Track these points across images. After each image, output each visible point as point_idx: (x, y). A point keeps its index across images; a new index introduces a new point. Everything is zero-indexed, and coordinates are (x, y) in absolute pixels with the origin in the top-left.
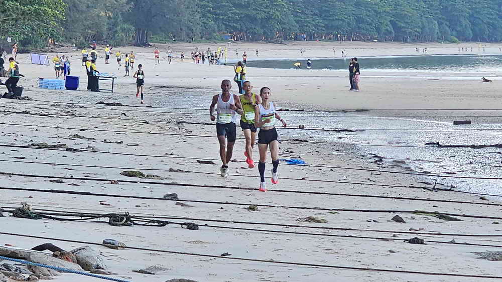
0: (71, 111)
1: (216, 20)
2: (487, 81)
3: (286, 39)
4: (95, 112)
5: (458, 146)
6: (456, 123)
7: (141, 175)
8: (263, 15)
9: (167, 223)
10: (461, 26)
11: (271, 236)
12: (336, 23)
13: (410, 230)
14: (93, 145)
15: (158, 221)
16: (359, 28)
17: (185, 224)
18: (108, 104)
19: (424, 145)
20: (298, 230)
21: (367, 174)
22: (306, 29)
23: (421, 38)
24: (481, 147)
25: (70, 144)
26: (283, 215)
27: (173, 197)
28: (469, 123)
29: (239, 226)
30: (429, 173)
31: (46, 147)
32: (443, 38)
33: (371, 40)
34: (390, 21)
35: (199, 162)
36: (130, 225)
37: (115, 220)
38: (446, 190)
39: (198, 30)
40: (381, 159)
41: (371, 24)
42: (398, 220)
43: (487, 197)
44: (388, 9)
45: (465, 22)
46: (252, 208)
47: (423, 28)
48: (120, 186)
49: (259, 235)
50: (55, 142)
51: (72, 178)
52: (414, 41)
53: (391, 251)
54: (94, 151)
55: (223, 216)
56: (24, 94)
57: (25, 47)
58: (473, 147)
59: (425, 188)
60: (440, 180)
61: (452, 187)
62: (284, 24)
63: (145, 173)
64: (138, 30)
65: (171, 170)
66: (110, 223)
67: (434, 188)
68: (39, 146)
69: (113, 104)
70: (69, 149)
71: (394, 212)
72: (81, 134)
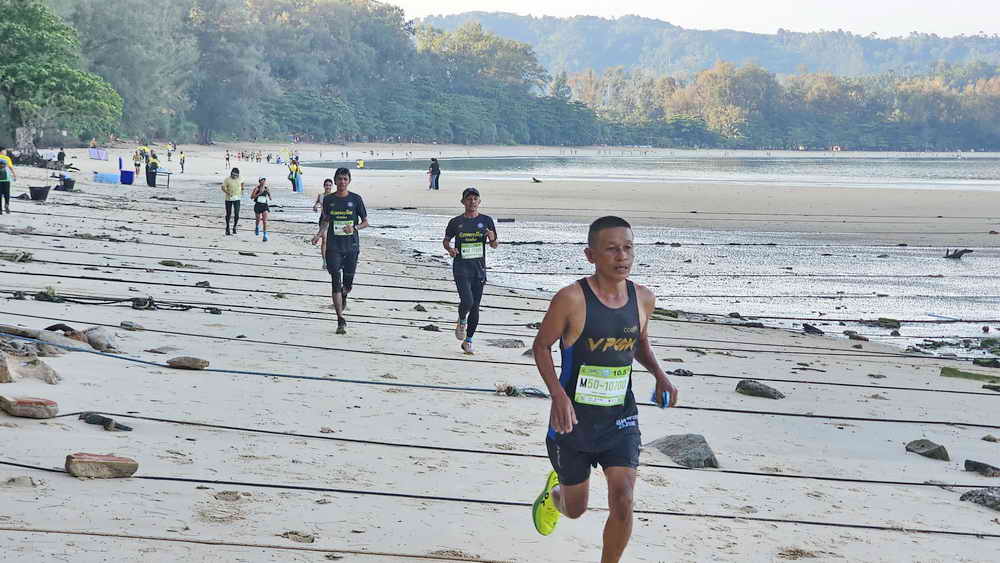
0: (122, 204)
1: (279, 121)
2: (537, 181)
3: (347, 140)
4: (146, 206)
6: (500, 221)
7: (180, 264)
8: (325, 116)
9: (191, 307)
10: (519, 129)
11: (291, 320)
12: (398, 126)
13: (429, 318)
14: (138, 236)
15: (181, 306)
16: (419, 130)
17: (208, 309)
18: (162, 199)
20: (320, 316)
21: (402, 268)
22: (367, 130)
23: (480, 140)
24: (521, 243)
25: (115, 235)
26: (308, 302)
27: (205, 285)
28: (513, 220)
29: (264, 312)
31: (89, 237)
32: (502, 141)
33: (431, 142)
34: (450, 124)
35: (241, 254)
36: (153, 309)
37: (138, 304)
39: (260, 130)
40: (419, 254)
41: (430, 127)
42: (420, 309)
43: (516, 291)
44: (448, 112)
45: (524, 126)
46: (280, 296)
47: (482, 130)
48: (156, 273)
49: (280, 319)
50: (100, 233)
51: (108, 266)
52: (472, 144)
53: (404, 337)
54: (137, 242)
55: (249, 302)
56: (76, 187)
57: (83, 142)
58: (513, 243)
62: (346, 125)
63: (184, 263)
64: (201, 129)
65: (210, 261)
66: (133, 307)
68: (82, 237)
69: (167, 199)
70: (111, 240)
71: (418, 302)
72: (128, 226)
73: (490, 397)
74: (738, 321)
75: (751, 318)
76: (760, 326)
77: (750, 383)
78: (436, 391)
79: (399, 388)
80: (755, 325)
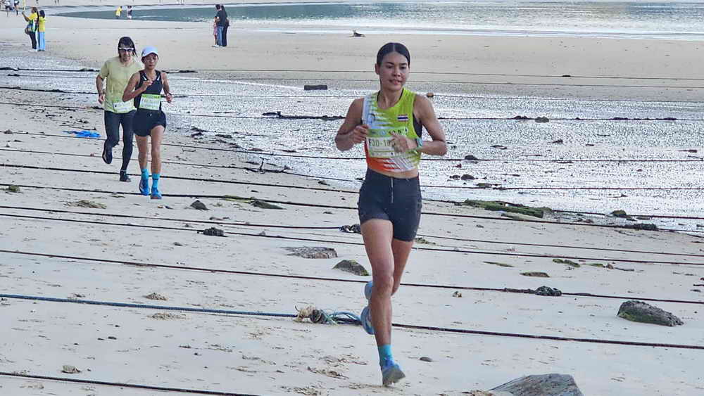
2: (358, 35)
5: (305, 118)
6: (307, 88)
11: (28, 222)
13: (211, 219)
19: (261, 116)
20: (64, 216)
21: (178, 151)
26: (50, 198)
28: (325, 88)
30: (261, 150)
38: (276, 172)
40: (200, 132)
42: (199, 206)
46: (12, 189)
49: (12, 221)
53: (176, 244)
58: (325, 118)
59: (248, 169)
60: (272, 160)
61: (286, 168)
67: (261, 169)
71: (197, 197)
73: (289, 324)
74: (624, 221)
75: (641, 217)
76: (654, 228)
77: (638, 306)
78: (218, 317)
79: (168, 312)
80: (646, 227)
